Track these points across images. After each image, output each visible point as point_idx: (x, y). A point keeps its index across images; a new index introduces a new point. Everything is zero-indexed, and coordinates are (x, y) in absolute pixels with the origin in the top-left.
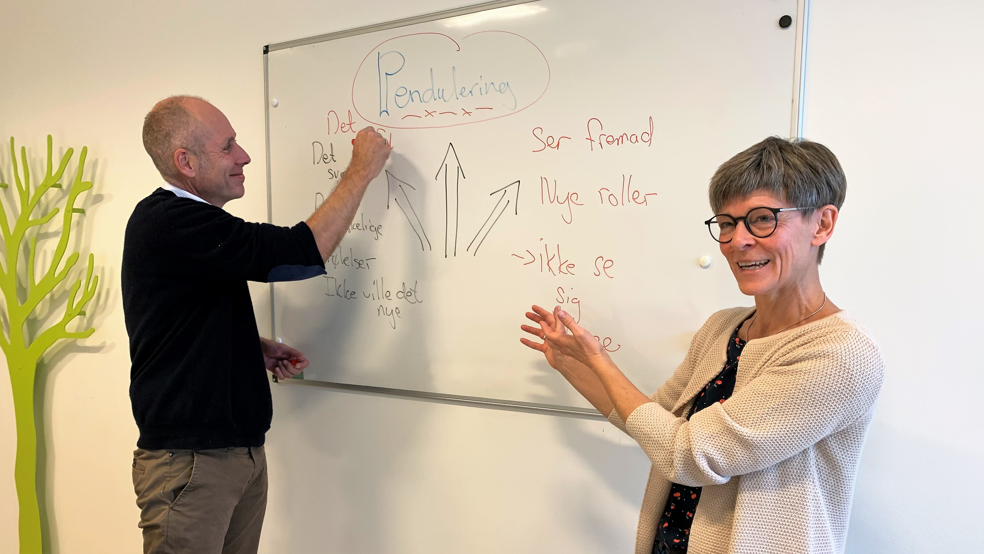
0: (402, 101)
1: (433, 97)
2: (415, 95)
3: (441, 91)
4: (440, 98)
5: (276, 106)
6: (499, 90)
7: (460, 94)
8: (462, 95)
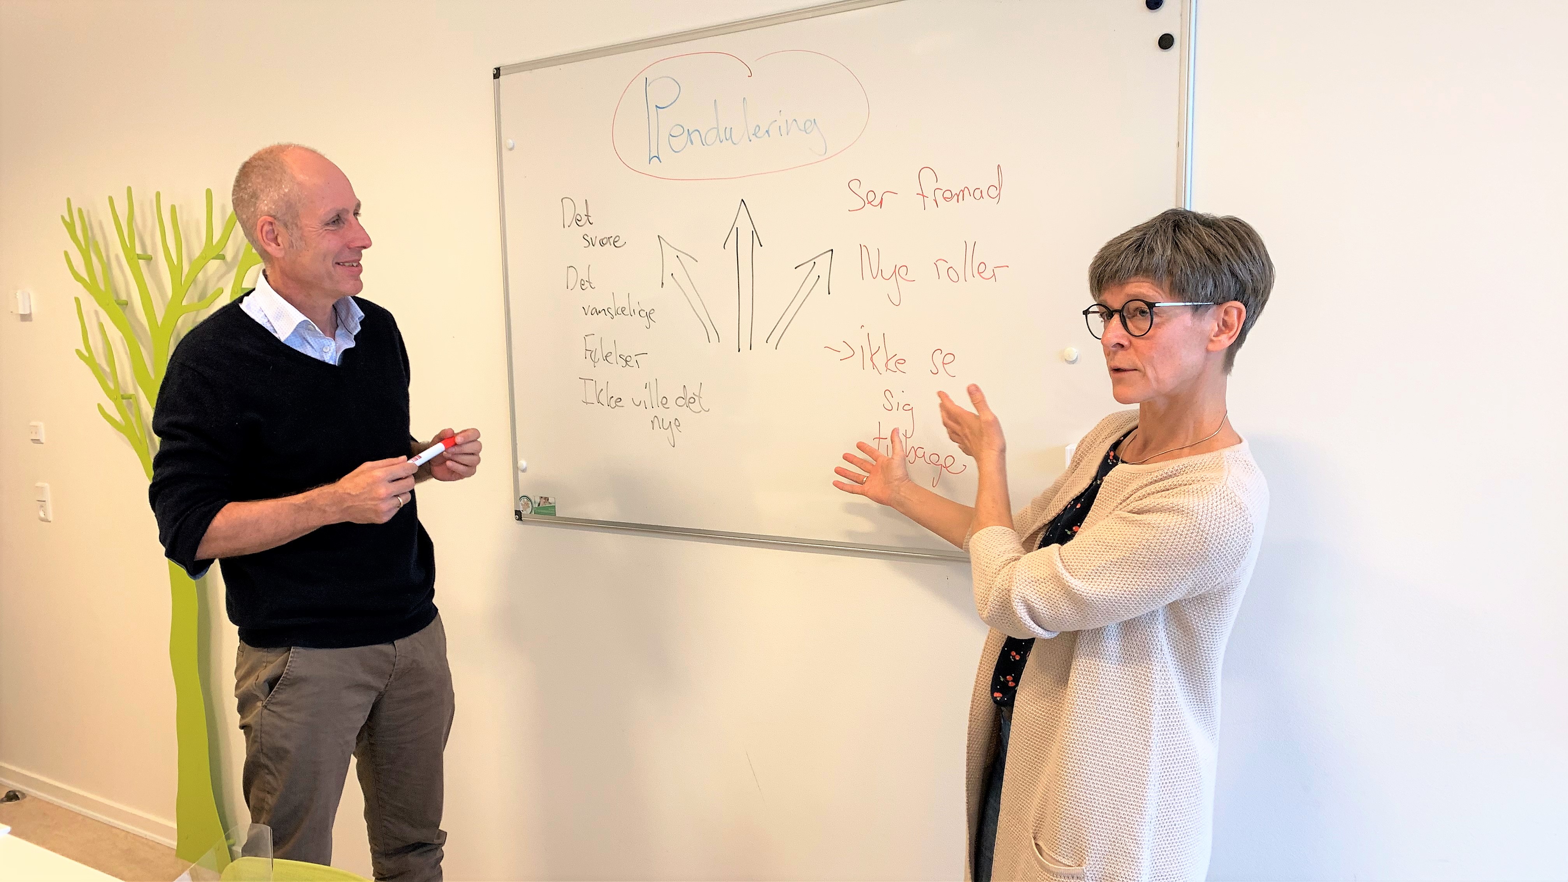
0: (677, 143)
1: (718, 138)
2: (695, 136)
3: (728, 130)
4: (726, 139)
5: (511, 149)
6: (803, 129)
7: (753, 134)
8: (756, 136)
